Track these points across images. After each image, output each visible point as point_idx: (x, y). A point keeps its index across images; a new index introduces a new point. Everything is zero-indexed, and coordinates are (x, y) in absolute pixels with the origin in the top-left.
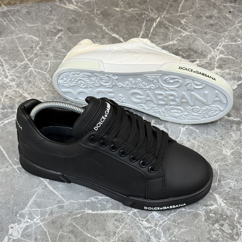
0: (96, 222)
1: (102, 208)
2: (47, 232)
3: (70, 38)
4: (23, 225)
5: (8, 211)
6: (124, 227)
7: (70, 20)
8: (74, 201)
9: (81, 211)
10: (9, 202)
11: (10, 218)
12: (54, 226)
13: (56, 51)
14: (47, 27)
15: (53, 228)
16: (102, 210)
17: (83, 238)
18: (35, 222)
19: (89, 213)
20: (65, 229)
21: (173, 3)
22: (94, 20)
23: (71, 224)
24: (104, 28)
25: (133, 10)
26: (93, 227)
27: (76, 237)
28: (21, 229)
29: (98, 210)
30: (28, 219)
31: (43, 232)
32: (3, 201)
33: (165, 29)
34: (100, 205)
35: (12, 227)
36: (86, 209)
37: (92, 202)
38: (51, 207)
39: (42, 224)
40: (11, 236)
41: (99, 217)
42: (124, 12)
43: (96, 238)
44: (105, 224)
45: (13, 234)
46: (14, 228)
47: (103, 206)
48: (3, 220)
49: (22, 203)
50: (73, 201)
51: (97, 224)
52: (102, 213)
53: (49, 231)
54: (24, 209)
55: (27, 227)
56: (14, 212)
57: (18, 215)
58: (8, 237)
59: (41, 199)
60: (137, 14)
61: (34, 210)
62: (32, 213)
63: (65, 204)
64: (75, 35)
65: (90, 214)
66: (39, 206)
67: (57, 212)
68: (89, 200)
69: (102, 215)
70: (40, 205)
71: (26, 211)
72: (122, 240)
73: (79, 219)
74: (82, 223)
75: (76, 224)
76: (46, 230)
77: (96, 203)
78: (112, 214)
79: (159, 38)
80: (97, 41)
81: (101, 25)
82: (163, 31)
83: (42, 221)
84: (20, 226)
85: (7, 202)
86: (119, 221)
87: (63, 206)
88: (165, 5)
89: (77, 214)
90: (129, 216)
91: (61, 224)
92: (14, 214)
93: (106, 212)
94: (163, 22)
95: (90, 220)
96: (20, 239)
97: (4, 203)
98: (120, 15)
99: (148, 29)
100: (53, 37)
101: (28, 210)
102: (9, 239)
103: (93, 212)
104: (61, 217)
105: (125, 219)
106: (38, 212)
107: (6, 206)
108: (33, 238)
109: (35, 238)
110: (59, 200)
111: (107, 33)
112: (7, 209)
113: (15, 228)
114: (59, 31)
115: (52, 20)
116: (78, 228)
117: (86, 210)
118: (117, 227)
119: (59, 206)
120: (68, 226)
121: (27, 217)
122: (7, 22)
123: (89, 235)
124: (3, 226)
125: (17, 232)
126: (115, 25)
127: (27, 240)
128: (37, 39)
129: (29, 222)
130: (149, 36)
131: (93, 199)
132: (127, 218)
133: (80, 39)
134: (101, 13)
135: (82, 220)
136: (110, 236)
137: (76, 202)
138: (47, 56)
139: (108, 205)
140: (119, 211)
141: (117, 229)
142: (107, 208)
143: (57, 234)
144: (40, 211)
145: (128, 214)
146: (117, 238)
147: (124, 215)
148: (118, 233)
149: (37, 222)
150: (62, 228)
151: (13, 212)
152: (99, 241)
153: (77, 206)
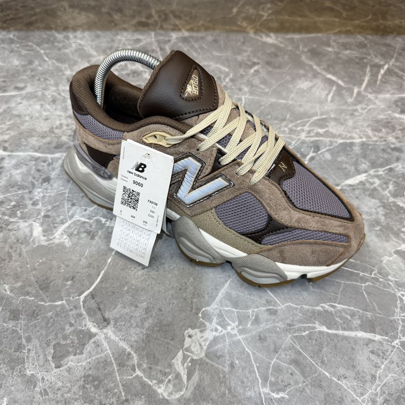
0: (337, 351)
1: (345, 326)
2: (251, 354)
3: (269, 73)
4: (209, 335)
5: (184, 304)
6: (389, 368)
7: (269, 54)
8: (294, 305)
9: (309, 326)
10: (186, 288)
11: (188, 318)
12: (262, 346)
13: (252, 86)
14: (239, 58)
15: (261, 350)
16: (344, 329)
17: (316, 377)
18: (229, 332)
19: (323, 332)
20: (283, 356)
21: (401, 51)
22: (300, 57)
23: (293, 347)
24: (315, 67)
25: (349, 53)
26: (333, 359)
27: (303, 373)
28: (205, 341)
29: (337, 329)
30: (218, 324)
31: (244, 354)
32: (176, 285)
33: (398, 78)
34: (341, 319)
35: (190, 334)
36: (317, 322)
37: (325, 312)
38: (256, 310)
39: (242, 338)
40: (187, 351)
41: (342, 341)
42: (339, 53)
43: (340, 382)
44: (353, 356)
45: (192, 348)
46: (193, 338)
47: (345, 323)
48: (175, 319)
49: (208, 294)
50: (292, 305)
51: (338, 354)
52: (345, 335)
53: (254, 354)
54: (211, 305)
55: (216, 340)
56: (194, 307)
57: (200, 315)
58: (183, 353)
59: (239, 293)
60: (356, 57)
61: (227, 309)
62: (222, 316)
63: (279, 308)
64: (277, 71)
65: (325, 333)
66: (236, 304)
67: (267, 321)
68: (319, 308)
69: (346, 338)
70: (237, 302)
71: (214, 310)
72: (389, 394)
73: (307, 340)
74: (311, 348)
75: (301, 347)
76: (249, 351)
77: (333, 315)
78: (364, 339)
79: (391, 87)
80: (306, 81)
81: (310, 63)
82: (395, 80)
83: (241, 332)
84: (203, 334)
85: (183, 288)
86: (379, 355)
87: (276, 311)
88: (392, 53)
89: (301, 330)
90: (394, 347)
91: (275, 345)
92: (194, 311)
93: (352, 334)
94: (393, 70)
95: (325, 344)
96: (205, 361)
97: (178, 289)
98: (333, 56)
99: (374, 75)
100: (247, 70)
101: (216, 309)
102: (185, 358)
103: (330, 331)
104: (273, 330)
105: (388, 353)
106: (232, 315)
107: (180, 295)
108: (227, 362)
109: (231, 364)
110: (269, 298)
111: (320, 74)
112: (182, 300)
113: (195, 338)
114: (255, 64)
115: (246, 51)
116: (306, 358)
117: (317, 325)
118: (377, 367)
119: (268, 310)
120: (288, 351)
121: (215, 320)
122: (188, 48)
123: (327, 374)
124: (174, 330)
125: (199, 346)
126: (329, 66)
127: (217, 365)
128: (227, 70)
129: (219, 331)
130: (376, 84)
131: (326, 306)
132: (392, 351)
133: (284, 76)
134: (309, 51)
135: (312, 342)
136: (366, 381)
137: (297, 308)
138: (240, 90)
139: (355, 322)
140: (375, 336)
141: (376, 370)
142: (353, 326)
143: (270, 363)
144: (237, 312)
145: (393, 344)
146: (379, 389)
147: (385, 345)
148: (379, 377)
149: (233, 333)
150: (276, 352)
151: (192, 308)
152: (346, 388)
153: (301, 315)
